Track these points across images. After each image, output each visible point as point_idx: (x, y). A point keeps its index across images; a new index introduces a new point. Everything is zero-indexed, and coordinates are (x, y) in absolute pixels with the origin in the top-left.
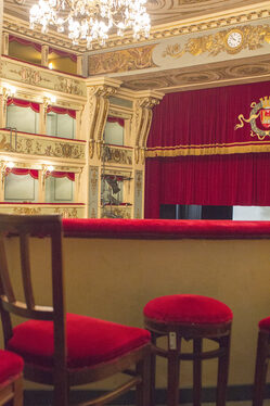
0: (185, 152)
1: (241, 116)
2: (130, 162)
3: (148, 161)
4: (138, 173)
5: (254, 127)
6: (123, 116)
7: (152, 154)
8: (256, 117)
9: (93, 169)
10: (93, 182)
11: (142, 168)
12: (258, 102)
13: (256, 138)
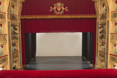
0: (34, 17)
1: (51, 7)
2: (17, 21)
3: (21, 19)
4: (19, 24)
5: (55, 11)
6: (14, 5)
7: (23, 18)
8: (56, 8)
9: (9, 23)
10: (9, 27)
11: (20, 22)
12: (56, 4)
13: (56, 14)
